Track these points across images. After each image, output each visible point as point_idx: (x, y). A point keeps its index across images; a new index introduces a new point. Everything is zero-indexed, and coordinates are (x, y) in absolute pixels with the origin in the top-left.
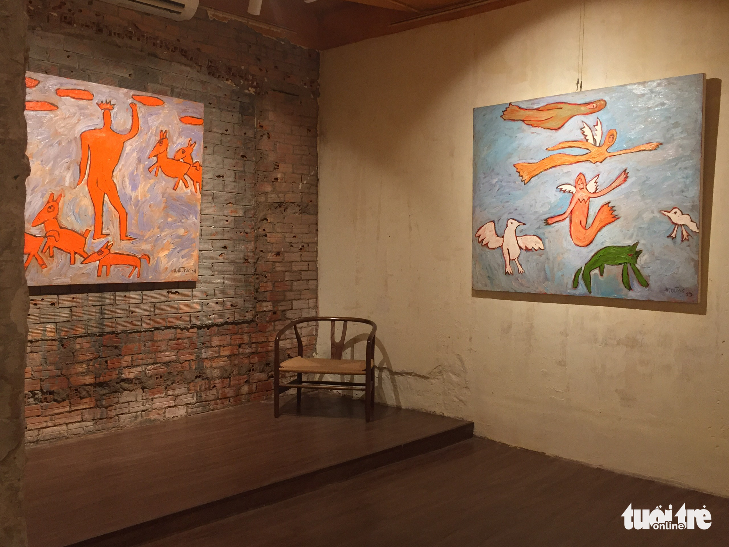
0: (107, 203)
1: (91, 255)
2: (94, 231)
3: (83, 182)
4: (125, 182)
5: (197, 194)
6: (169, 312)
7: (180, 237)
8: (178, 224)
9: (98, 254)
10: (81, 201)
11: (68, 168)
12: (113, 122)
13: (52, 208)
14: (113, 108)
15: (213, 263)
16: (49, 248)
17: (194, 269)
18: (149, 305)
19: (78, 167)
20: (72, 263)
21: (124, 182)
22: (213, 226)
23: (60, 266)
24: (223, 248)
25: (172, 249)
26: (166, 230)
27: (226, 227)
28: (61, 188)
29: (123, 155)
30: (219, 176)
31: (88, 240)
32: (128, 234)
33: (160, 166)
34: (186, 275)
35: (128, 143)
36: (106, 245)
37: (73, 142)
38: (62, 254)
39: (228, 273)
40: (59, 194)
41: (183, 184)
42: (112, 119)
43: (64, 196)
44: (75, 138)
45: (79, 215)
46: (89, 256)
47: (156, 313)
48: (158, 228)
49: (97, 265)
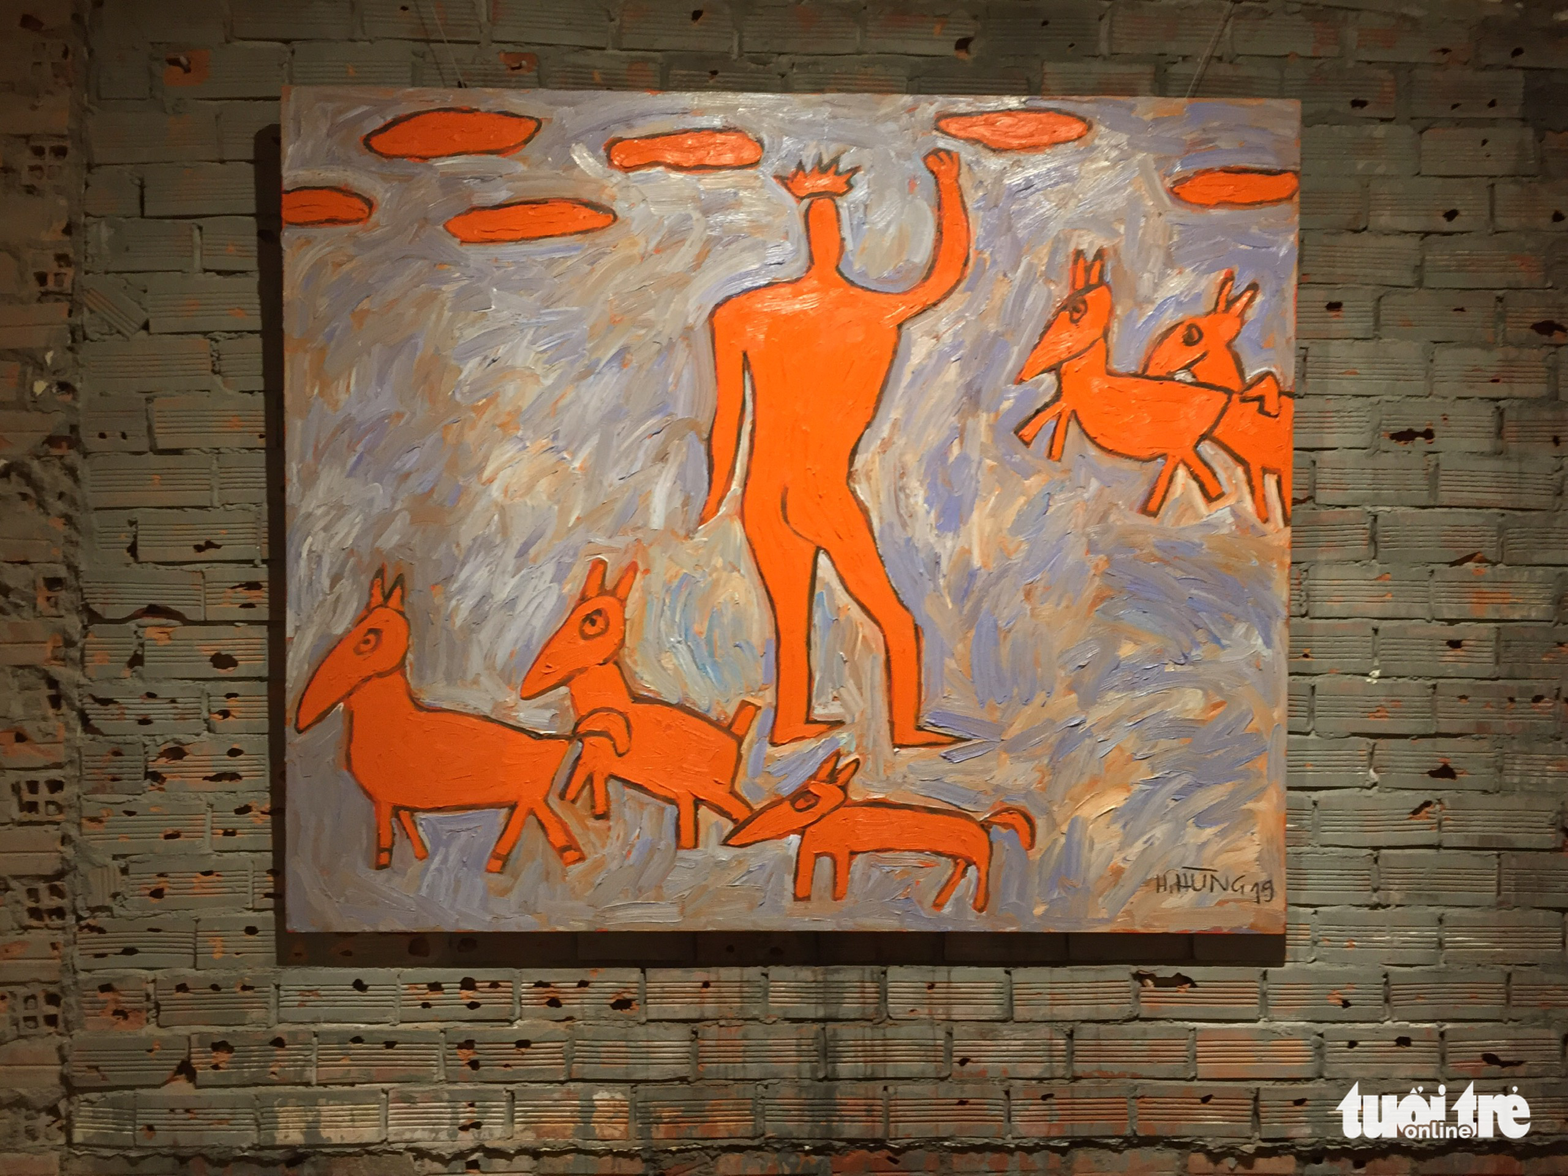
0: (831, 591)
1: (763, 811)
2: (776, 709)
3: (723, 510)
4: (907, 496)
5: (1269, 527)
6: (1144, 1069)
7: (1183, 728)
8: (1170, 669)
9: (793, 804)
10: (715, 584)
11: (662, 457)
12: (849, 245)
13: (600, 622)
14: (851, 187)
15: (1376, 848)
16: (590, 779)
17: (1263, 877)
18: (1044, 1031)
19: (702, 448)
20: (683, 843)
21: (902, 496)
22: (1377, 673)
23: (634, 853)
24: (1434, 774)
25: (1145, 782)
26: (1111, 695)
27: (1450, 672)
28: (630, 538)
29: (898, 381)
30: (1406, 436)
31: (750, 746)
32: (925, 719)
33: (1074, 412)
34: (1221, 903)
35: (916, 330)
36: (829, 767)
37: (681, 346)
38: (642, 805)
39: (1467, 897)
40: (625, 563)
41: (1194, 485)
42: (846, 233)
43: (647, 571)
44: (688, 332)
45: (709, 642)
46: (755, 815)
47: (1079, 1068)
48: (1071, 688)
49: (793, 852)
